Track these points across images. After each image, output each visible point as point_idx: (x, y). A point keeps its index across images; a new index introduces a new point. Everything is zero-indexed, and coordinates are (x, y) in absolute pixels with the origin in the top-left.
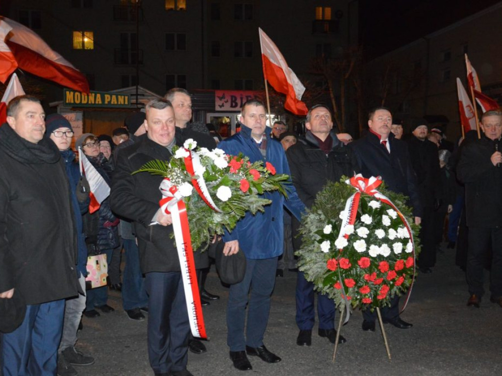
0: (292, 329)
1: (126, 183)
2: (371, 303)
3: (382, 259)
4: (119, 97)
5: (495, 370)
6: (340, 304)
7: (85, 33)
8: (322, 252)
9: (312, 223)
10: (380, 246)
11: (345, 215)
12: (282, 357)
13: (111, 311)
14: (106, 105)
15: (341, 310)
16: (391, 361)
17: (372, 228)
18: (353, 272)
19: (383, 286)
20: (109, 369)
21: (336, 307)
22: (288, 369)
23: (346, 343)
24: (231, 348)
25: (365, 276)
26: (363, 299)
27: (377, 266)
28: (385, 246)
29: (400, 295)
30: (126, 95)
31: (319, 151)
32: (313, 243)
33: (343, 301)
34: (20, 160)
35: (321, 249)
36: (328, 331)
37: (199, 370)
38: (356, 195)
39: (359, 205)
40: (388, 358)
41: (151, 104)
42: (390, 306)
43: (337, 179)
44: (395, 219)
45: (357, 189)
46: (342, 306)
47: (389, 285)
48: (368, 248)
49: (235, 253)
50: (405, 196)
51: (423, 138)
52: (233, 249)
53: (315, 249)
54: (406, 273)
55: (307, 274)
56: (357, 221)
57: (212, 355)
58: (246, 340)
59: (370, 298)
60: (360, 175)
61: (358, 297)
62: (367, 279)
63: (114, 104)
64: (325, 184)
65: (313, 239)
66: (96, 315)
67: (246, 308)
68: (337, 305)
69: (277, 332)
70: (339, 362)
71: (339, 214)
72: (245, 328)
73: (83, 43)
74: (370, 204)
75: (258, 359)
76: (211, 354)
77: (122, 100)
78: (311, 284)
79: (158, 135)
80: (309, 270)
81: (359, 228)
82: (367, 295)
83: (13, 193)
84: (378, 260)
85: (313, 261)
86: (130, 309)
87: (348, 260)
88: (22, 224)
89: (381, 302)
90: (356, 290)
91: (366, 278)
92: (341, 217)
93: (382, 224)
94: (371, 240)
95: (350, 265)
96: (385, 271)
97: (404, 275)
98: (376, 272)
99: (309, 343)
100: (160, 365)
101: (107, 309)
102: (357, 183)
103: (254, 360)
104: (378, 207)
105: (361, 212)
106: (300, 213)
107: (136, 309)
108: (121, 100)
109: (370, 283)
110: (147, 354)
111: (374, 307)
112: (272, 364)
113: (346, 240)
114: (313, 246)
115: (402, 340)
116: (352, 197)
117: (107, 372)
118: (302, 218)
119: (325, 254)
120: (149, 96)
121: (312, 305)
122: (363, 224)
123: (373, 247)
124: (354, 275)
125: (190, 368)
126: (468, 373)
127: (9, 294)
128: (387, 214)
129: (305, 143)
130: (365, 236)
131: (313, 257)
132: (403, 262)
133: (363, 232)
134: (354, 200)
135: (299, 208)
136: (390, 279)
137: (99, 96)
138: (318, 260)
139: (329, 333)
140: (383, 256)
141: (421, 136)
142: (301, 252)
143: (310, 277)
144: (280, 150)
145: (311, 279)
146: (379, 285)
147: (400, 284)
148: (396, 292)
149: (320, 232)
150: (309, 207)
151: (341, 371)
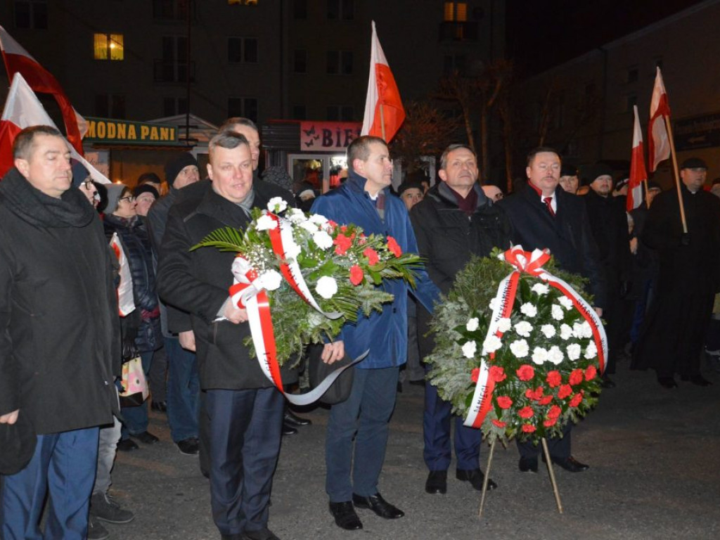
0: (419, 469)
1: (181, 257)
2: (535, 432)
3: (551, 368)
4: (162, 129)
5: (713, 530)
6: (489, 433)
7: (112, 36)
8: (465, 357)
9: (449, 315)
10: (548, 349)
11: (497, 304)
12: (405, 509)
13: (154, 441)
14: (143, 140)
15: (490, 442)
16: (563, 517)
17: (537, 322)
18: (509, 386)
19: (553, 406)
20: (154, 527)
21: (484, 437)
22: (415, 528)
23: (497, 490)
24: (330, 497)
25: (527, 392)
26: (523, 427)
27: (544, 378)
28: (555, 349)
29: (576, 421)
30: (172, 128)
31: (458, 211)
32: (451, 344)
33: (494, 429)
34: (32, 221)
35: (462, 353)
36: (470, 472)
37: (285, 529)
38: (513, 275)
39: (517, 291)
40: (559, 512)
41: (216, 141)
42: (561, 436)
43: (485, 252)
44: (570, 311)
45: (515, 267)
46: (493, 437)
47: (561, 406)
48: (531, 352)
49: (339, 359)
50: (583, 277)
51: (605, 194)
52: (335, 354)
53: (454, 354)
54: (586, 389)
55: (442, 389)
56: (515, 312)
57: (303, 508)
58: (352, 485)
59: (534, 425)
60: (519, 247)
61: (516, 424)
62: (530, 396)
63: (154, 141)
64: (469, 259)
65: (451, 338)
66: (133, 448)
67: (353, 440)
68: (485, 435)
69: (397, 474)
70: (488, 517)
71: (488, 302)
72: (352, 468)
73: (109, 50)
74: (533, 289)
75: (369, 513)
76: (302, 505)
77: (166, 134)
78: (448, 404)
79: (228, 187)
80: (445, 383)
81: (518, 322)
82: (529, 420)
83: (19, 270)
84: (544, 369)
85: (450, 371)
86: (181, 439)
87: (502, 369)
88: (32, 315)
89: (549, 430)
90: (513, 413)
91: (527, 396)
92: (491, 306)
93: (551, 317)
94: (535, 340)
95: (505, 376)
96: (555, 386)
97: (583, 391)
98: (542, 386)
99: (444, 490)
100: (228, 522)
101: (148, 438)
102: (515, 259)
103: (364, 514)
104: (546, 293)
105: (520, 300)
106: (433, 302)
107: (190, 439)
108: (164, 134)
109: (534, 402)
110: (210, 506)
111: (539, 438)
112: (391, 520)
113: (499, 340)
114: (450, 349)
115: (577, 486)
116: (508, 278)
117: (151, 532)
118: (435, 308)
119: (469, 360)
120: (205, 129)
121: (448, 435)
122: (522, 317)
123: (538, 350)
124: (510, 391)
125: (272, 526)
126: (674, 534)
127: (12, 418)
128: (558, 303)
129: (438, 200)
130: (528, 335)
131: (452, 364)
132: (582, 373)
133: (524, 328)
134: (510, 282)
135: (430, 295)
136: (561, 398)
137: (132, 127)
138: (459, 369)
139: (473, 475)
140: (553, 363)
141: (602, 190)
142: (433, 358)
143: (446, 394)
144: (402, 209)
145: (448, 398)
146: (546, 406)
147: (578, 404)
148: (570, 417)
149: (462, 328)
150: (445, 293)
151: (491, 531)
